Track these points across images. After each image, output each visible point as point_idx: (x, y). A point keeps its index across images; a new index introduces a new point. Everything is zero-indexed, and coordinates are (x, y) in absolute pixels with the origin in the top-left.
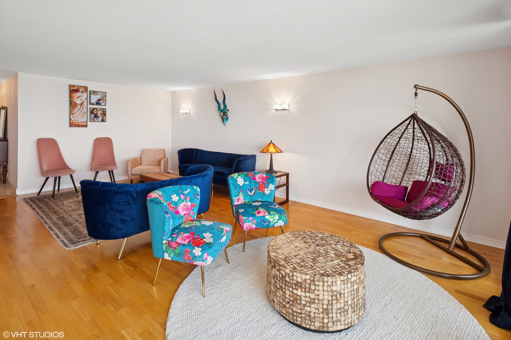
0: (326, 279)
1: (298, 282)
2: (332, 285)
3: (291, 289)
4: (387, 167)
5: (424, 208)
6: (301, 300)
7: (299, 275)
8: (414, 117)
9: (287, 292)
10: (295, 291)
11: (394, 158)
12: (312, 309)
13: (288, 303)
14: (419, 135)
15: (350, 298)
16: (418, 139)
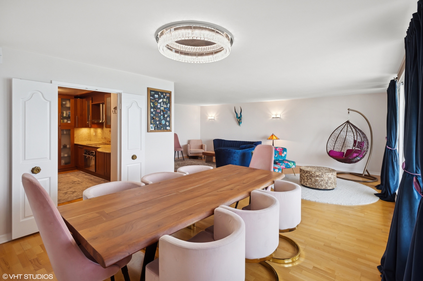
0: (326, 173)
1: (317, 175)
2: (328, 175)
3: (314, 178)
4: (335, 144)
5: (353, 157)
6: (318, 181)
7: (317, 173)
8: (348, 122)
9: (313, 179)
10: (316, 178)
11: (338, 140)
12: (322, 183)
13: (313, 182)
14: (350, 130)
15: (333, 180)
16: (349, 132)
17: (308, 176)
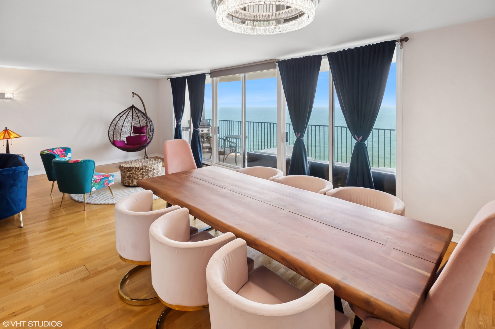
4: (114, 132)
8: (133, 107)
9: (150, 174)
11: (116, 128)
17: (144, 173)
